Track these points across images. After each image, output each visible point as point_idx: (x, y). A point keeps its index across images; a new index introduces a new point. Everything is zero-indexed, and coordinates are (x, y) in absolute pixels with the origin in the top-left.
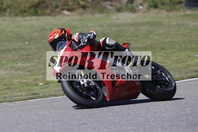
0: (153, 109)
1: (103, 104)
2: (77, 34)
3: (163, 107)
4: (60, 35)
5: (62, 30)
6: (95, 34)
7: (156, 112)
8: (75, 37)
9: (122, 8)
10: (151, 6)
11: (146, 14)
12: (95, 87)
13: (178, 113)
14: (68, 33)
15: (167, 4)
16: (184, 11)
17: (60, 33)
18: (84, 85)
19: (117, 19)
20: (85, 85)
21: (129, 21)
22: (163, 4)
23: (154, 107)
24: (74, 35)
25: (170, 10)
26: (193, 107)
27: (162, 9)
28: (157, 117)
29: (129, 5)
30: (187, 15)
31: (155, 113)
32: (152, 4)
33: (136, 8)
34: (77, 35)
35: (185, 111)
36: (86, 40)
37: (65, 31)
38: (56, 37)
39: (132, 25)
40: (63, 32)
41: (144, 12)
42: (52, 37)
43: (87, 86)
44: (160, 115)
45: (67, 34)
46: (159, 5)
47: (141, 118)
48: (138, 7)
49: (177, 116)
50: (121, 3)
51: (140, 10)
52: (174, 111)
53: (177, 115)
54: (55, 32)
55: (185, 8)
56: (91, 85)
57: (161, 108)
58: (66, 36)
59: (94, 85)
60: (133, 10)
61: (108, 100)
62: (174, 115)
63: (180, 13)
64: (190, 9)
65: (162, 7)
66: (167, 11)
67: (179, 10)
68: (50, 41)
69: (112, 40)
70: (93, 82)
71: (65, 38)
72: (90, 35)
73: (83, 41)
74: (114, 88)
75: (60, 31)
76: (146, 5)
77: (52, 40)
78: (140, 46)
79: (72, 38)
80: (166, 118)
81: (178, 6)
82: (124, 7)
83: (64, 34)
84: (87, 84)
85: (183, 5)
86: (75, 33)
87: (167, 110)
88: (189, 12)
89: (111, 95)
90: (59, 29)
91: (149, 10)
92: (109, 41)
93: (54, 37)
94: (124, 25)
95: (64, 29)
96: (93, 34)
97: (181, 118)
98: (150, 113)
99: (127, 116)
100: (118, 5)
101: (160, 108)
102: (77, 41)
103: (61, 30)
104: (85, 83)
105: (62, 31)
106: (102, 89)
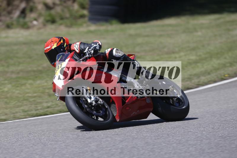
0: (51, 144)
1: (112, 125)
2: (78, 43)
3: (64, 142)
4: (59, 45)
5: (61, 38)
6: (101, 44)
7: (56, 148)
8: (76, 47)
9: (12, 24)
10: (48, 21)
11: (42, 31)
12: (103, 105)
13: (81, 149)
14: (67, 43)
15: (67, 18)
16: (88, 26)
17: (59, 42)
18: (91, 103)
19: (6, 37)
20: (93, 103)
21: (21, 39)
22: (62, 19)
23: (53, 142)
24: (75, 45)
25: (71, 26)
26: (99, 141)
27: (61, 24)
28: (56, 154)
29: (21, 20)
30: (91, 32)
31: (54, 149)
32: (48, 18)
33: (30, 24)
34: (78, 45)
35: (90, 147)
36: (92, 52)
37: (64, 40)
38: (53, 48)
39: (25, 43)
40: (62, 41)
41: (39, 29)
42: (49, 47)
43: (95, 105)
44: (59, 152)
45: (65, 44)
46: (57, 19)
47: (37, 155)
48: (31, 22)
49: (80, 153)
50: (11, 18)
51: (34, 26)
52: (76, 146)
53: (81, 151)
54: (52, 41)
55: (89, 23)
56: (100, 104)
57: (61, 144)
58: (65, 46)
59: (102, 103)
60: (26, 26)
61: (118, 120)
62: (77, 151)
63: (83, 29)
64: (95, 23)
65: (61, 22)
66: (67, 26)
67: (81, 25)
68: (46, 52)
69: (119, 51)
70: (101, 100)
71: (64, 48)
72: (95, 45)
73: (88, 53)
74: (124, 106)
75: (58, 40)
76: (41, 20)
77: (49, 51)
78: (35, 69)
79: (72, 48)
80: (67, 156)
81: (80, 21)
82: (15, 23)
83: (62, 43)
84: (95, 102)
85: (86, 19)
86: (75, 43)
87: (68, 146)
88: (93, 27)
89: (121, 115)
90: (57, 37)
91: (44, 25)
92: (116, 52)
93: (51, 47)
94: (16, 44)
95: (62, 38)
96: (98, 44)
97: (85, 155)
98: (47, 149)
99: (20, 153)
100: (8, 20)
101: (59, 143)
102: (78, 51)
103: (59, 38)
104: (93, 101)
105: (60, 41)
106: (111, 108)
